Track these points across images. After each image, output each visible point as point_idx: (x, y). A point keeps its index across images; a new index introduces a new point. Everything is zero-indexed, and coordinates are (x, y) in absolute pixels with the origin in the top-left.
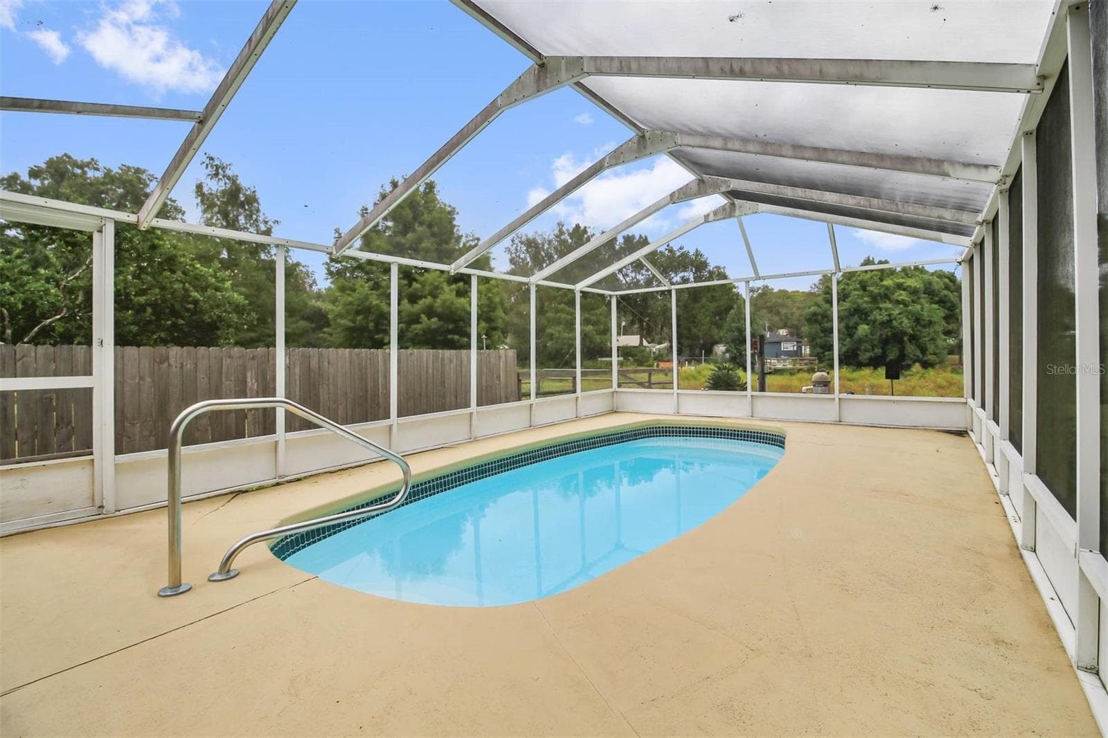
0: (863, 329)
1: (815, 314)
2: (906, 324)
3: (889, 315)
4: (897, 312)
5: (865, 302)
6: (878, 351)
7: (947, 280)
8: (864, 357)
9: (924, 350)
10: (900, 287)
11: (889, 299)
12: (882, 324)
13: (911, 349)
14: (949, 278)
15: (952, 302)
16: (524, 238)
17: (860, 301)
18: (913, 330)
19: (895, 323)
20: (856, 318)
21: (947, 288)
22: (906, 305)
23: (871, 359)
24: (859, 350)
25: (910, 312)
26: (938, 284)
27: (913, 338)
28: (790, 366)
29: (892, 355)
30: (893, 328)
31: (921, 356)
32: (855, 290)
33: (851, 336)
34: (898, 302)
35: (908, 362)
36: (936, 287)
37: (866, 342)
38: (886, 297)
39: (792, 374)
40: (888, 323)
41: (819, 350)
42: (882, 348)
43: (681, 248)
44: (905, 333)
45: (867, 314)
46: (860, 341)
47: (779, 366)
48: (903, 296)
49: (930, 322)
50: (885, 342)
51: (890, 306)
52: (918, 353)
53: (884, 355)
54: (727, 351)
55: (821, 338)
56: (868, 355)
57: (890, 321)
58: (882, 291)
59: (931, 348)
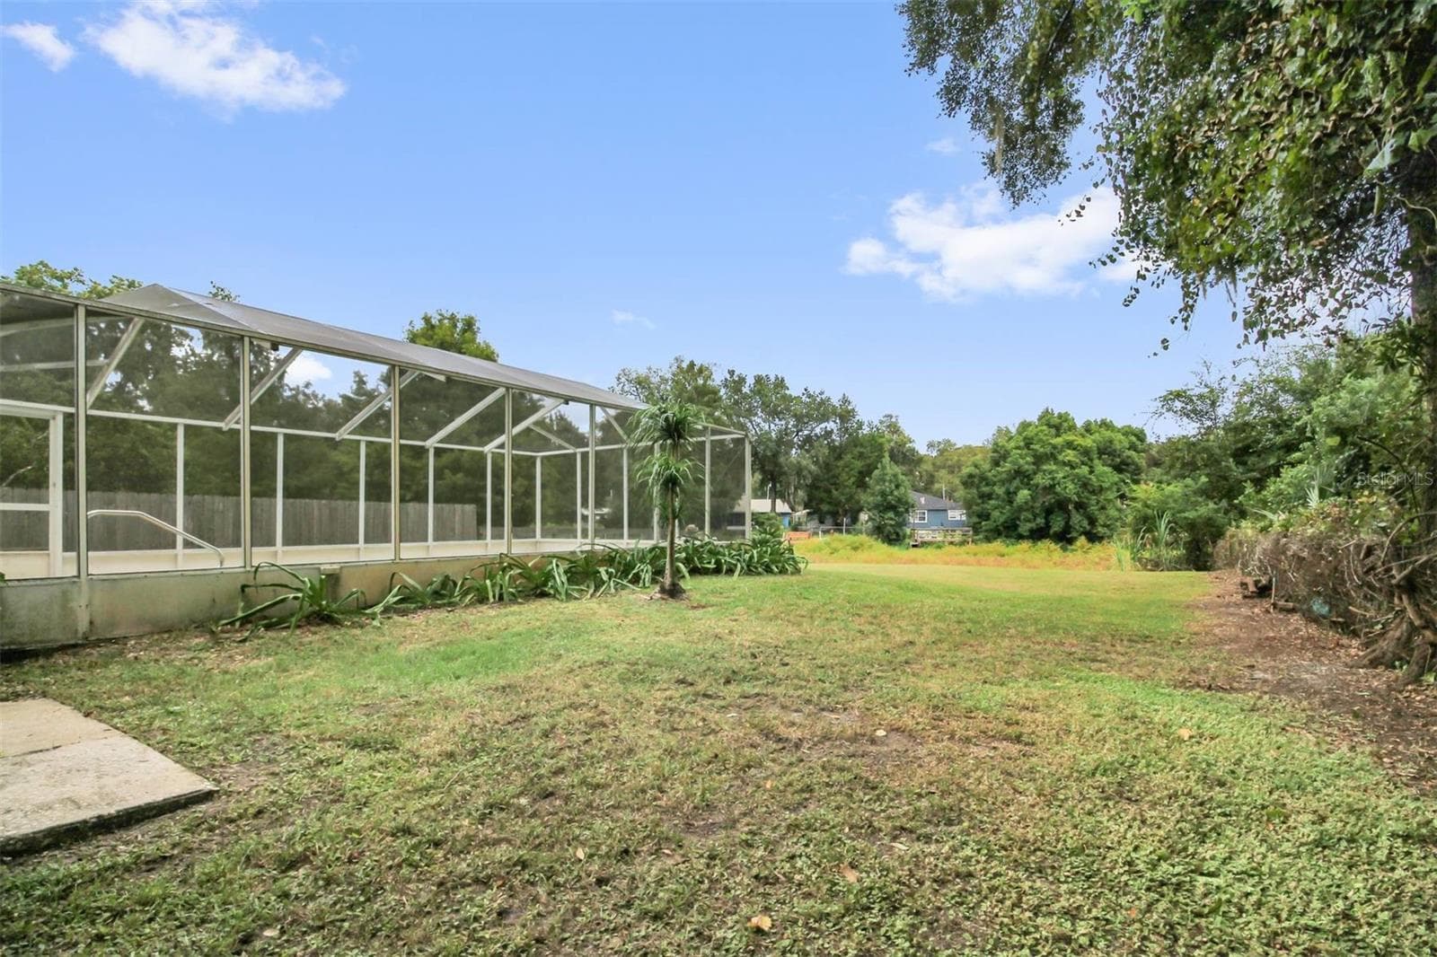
0: (1024, 494)
1: (971, 476)
2: (1070, 490)
3: (1053, 479)
4: (1061, 475)
5: (1027, 463)
6: (1041, 521)
7: (1134, 439)
8: (1024, 528)
9: (1092, 521)
10: (1070, 445)
11: (1055, 459)
12: (1045, 488)
13: (1077, 519)
14: (1135, 435)
15: (1137, 465)
16: (634, 376)
17: (1021, 461)
18: (1079, 497)
19: (1058, 489)
20: (1016, 482)
21: (1133, 447)
22: (1073, 468)
23: (1032, 531)
24: (1019, 519)
25: (1077, 475)
26: (1120, 442)
27: (1080, 506)
28: (939, 539)
29: (1057, 526)
30: (1055, 493)
31: (1088, 528)
32: (1018, 448)
33: (1011, 502)
34: (1065, 464)
35: (1074, 534)
36: (1117, 446)
37: (1027, 510)
38: (1052, 457)
39: (939, 547)
40: (1050, 489)
41: (975, 519)
42: (1046, 518)
43: (822, 393)
44: (1069, 500)
45: (1029, 478)
46: (1020, 509)
47: (928, 539)
48: (1070, 455)
49: (1101, 489)
50: (1048, 512)
51: (1054, 468)
52: (1085, 523)
53: (1048, 526)
54: (870, 519)
55: (978, 505)
56: (1029, 525)
57: (1052, 487)
58: (1048, 450)
59: (1102, 519)
